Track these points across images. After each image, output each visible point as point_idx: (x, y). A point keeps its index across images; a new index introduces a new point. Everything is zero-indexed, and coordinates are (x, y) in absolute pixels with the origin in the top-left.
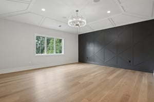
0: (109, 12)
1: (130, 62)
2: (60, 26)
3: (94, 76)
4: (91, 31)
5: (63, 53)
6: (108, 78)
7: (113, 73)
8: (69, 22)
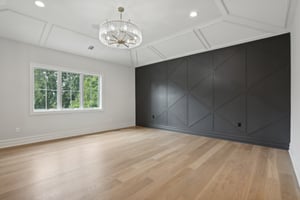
0: (194, 14)
1: (240, 125)
2: (92, 48)
3: (159, 160)
4: (162, 60)
5: (100, 107)
6: (191, 166)
7: (203, 153)
8: (100, 33)
